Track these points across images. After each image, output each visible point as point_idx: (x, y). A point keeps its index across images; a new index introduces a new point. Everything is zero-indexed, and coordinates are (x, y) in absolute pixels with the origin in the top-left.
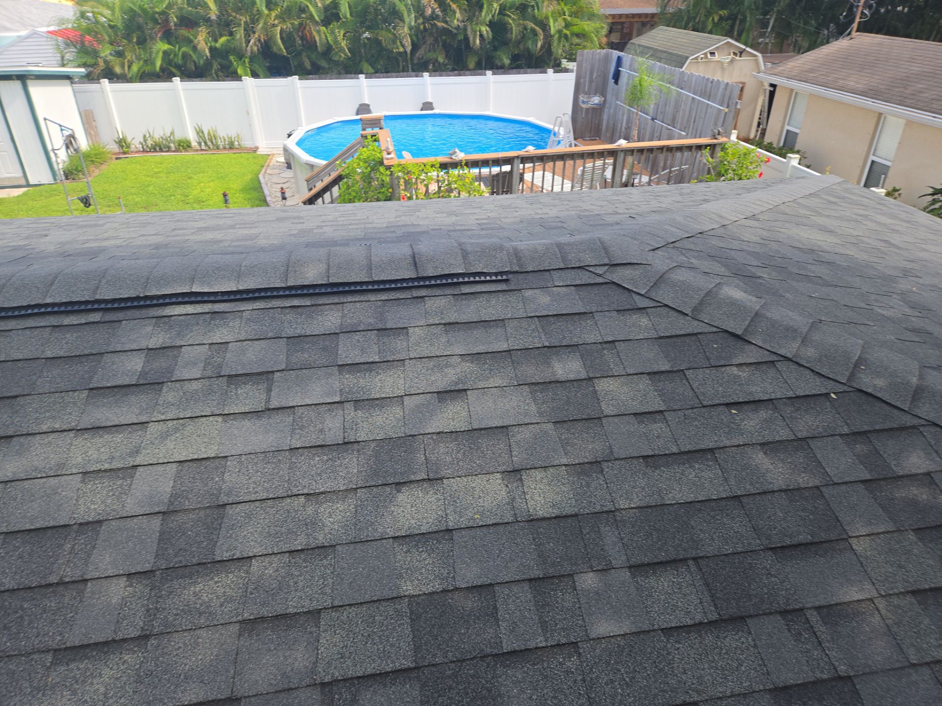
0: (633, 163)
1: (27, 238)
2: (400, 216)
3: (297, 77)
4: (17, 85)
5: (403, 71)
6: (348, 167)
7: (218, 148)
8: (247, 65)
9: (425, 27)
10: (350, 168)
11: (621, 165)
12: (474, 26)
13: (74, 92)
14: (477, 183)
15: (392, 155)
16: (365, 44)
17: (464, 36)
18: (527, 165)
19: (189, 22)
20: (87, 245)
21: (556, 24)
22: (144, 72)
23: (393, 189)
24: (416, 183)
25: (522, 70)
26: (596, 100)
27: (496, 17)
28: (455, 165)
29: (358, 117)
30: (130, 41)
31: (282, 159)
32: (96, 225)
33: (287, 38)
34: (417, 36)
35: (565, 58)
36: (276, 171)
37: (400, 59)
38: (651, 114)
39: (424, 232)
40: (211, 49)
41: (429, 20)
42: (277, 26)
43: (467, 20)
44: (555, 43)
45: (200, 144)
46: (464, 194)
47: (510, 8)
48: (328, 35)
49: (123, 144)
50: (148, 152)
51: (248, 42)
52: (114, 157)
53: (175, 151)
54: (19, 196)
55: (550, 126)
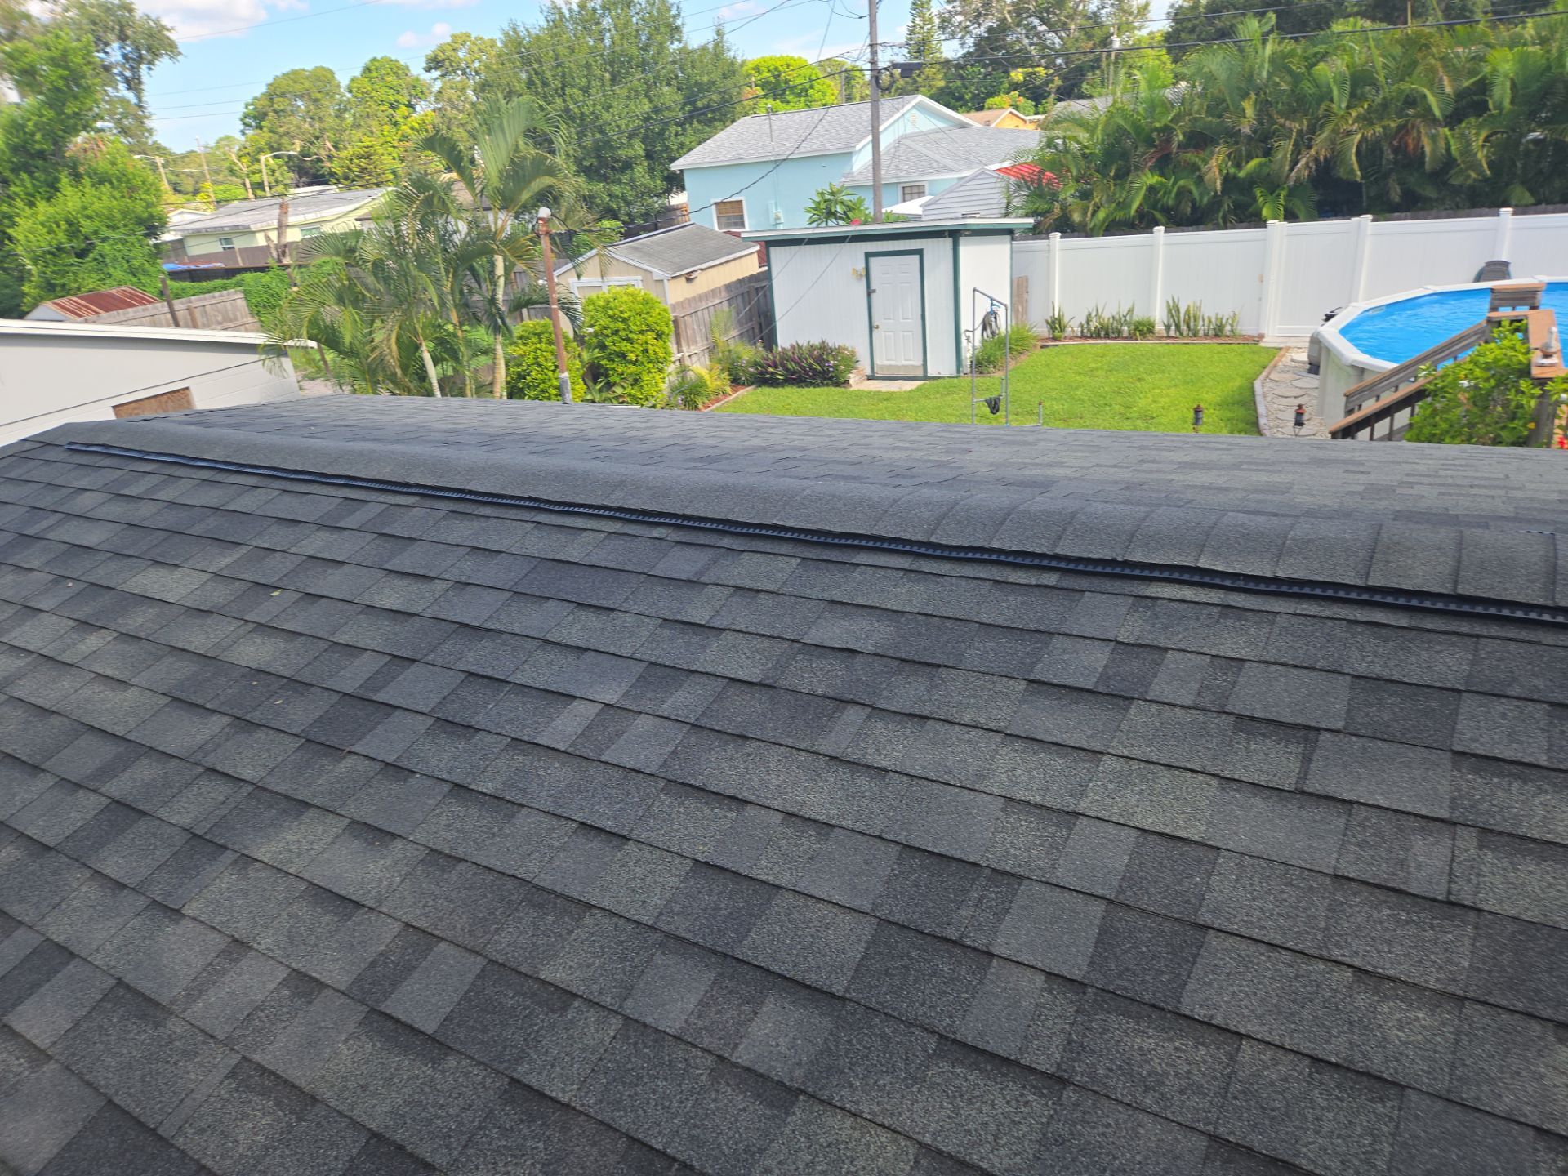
1: (948, 451)
3: (1370, 217)
4: (947, 243)
6: (1443, 377)
7: (1195, 335)
8: (1282, 202)
13: (1012, 252)
16: (1528, 151)
19: (1200, 140)
20: (1027, 472)
22: (1113, 221)
29: (1482, 285)
30: (1105, 175)
31: (1303, 357)
32: (1025, 443)
33: (1369, 153)
36: (1287, 376)
40: (1228, 180)
42: (1355, 133)
45: (1168, 327)
48: (1452, 142)
49: (1056, 325)
50: (1087, 338)
51: (1295, 163)
52: (1040, 344)
53: (1126, 338)
54: (912, 391)
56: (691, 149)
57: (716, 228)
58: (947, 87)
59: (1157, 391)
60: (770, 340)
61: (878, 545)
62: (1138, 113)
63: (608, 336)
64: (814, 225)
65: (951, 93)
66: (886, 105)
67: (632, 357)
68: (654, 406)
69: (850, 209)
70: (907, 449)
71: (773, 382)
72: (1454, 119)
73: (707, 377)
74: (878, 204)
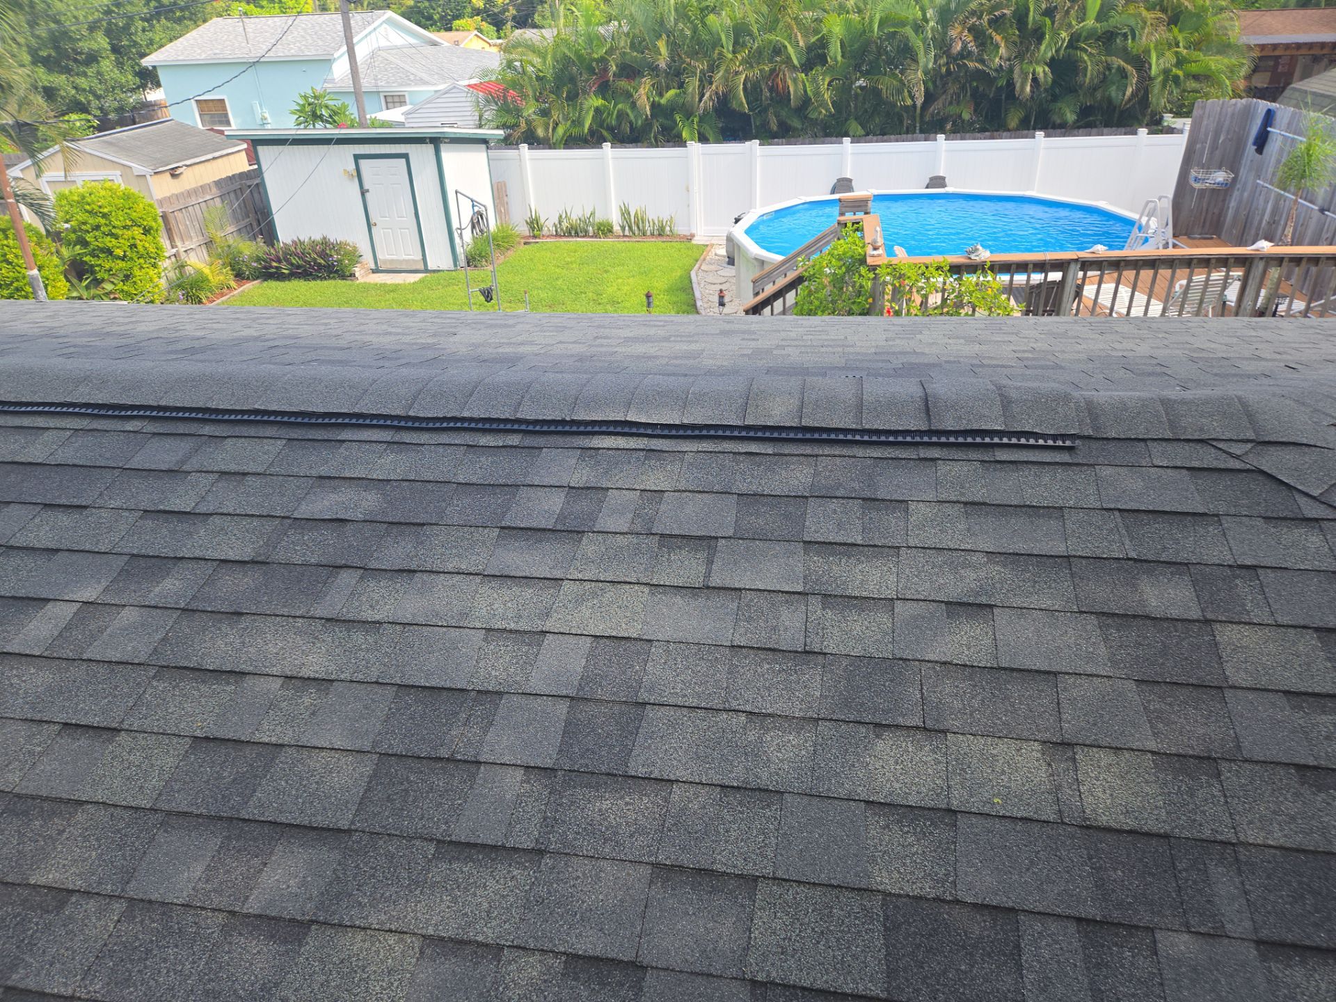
0: (1279, 280)
1: (434, 335)
2: (892, 339)
3: (757, 141)
4: (430, 148)
5: (907, 133)
6: (814, 266)
7: (644, 234)
8: (695, 126)
9: (948, 70)
10: (817, 267)
11: (1258, 280)
12: (1024, 66)
13: (489, 159)
14: (1004, 297)
15: (880, 251)
16: (856, 95)
17: (1008, 81)
18: (1090, 273)
19: (630, 71)
20: (500, 350)
21: (1161, 61)
22: (570, 136)
23: (874, 300)
24: (910, 291)
25: (1094, 130)
26: (1220, 176)
27: (1062, 52)
28: (973, 268)
29: (836, 196)
30: (559, 96)
31: (723, 252)
32: (506, 326)
33: (752, 90)
34: (934, 83)
35: (1171, 112)
36: (713, 267)
37: (905, 115)
38: (1320, 201)
40: (654, 106)
41: (955, 59)
42: (741, 73)
43: (1016, 57)
44: (1156, 90)
45: (623, 228)
46: (981, 312)
47: (1087, 39)
48: (807, 85)
49: (534, 225)
50: (561, 236)
51: (702, 95)
52: (523, 241)
53: (592, 237)
54: (415, 283)
55: (1134, 216)
56: (161, 46)
57: (200, 126)
58: (416, 7)
59: (620, 281)
60: (270, 235)
61: (361, 421)
62: (579, 44)
63: (88, 231)
64: (302, 126)
65: (420, 12)
66: (357, 18)
67: (120, 252)
68: (152, 302)
69: (336, 113)
70: (398, 334)
71: (278, 276)
72: (807, 67)
73: (207, 271)
74: (361, 110)
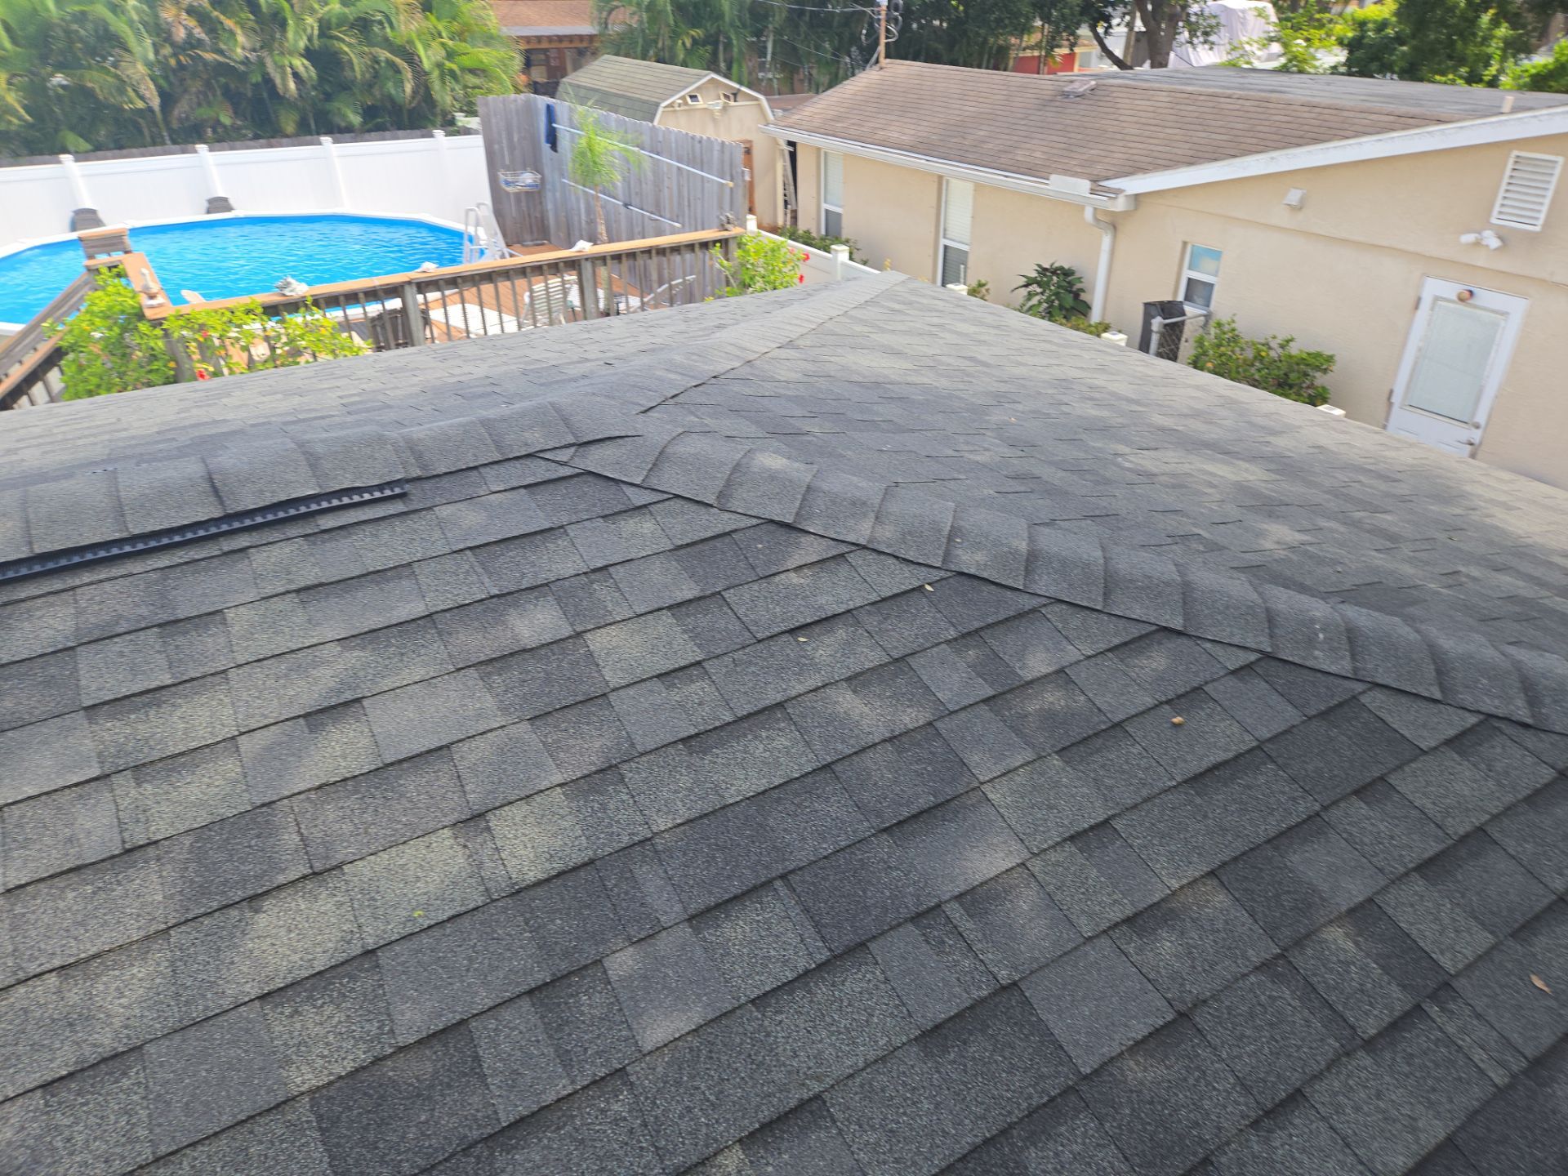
0: (610, 277)
2: (187, 410)
5: (154, 144)
6: (71, 331)
9: (179, 62)
10: (76, 332)
11: (591, 281)
12: (277, 58)
14: (345, 335)
15: (160, 300)
16: (59, 98)
17: (263, 77)
18: (430, 296)
21: (430, 53)
23: (176, 362)
24: (223, 346)
25: (388, 134)
26: (528, 178)
28: (294, 306)
29: (74, 236)
34: (166, 78)
35: (461, 110)
37: (142, 122)
38: (621, 197)
39: (233, 433)
41: (184, 49)
43: (262, 47)
44: (436, 85)
46: (324, 357)
47: (339, 25)
55: (459, 226)
